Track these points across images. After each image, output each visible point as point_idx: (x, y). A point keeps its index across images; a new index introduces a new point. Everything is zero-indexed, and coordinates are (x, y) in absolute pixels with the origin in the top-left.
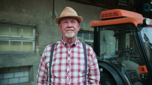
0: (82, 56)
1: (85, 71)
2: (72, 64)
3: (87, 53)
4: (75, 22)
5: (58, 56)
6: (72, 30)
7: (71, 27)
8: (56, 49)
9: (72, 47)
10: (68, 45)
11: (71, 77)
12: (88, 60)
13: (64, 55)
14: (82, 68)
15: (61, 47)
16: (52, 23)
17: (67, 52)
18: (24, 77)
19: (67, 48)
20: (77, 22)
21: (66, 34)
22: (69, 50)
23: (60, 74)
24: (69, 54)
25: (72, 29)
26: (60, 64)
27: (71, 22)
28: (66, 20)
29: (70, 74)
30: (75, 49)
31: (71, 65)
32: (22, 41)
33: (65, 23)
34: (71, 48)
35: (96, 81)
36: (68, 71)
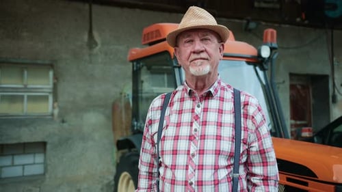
0: (228, 119)
1: (234, 155)
2: (203, 137)
3: (242, 111)
4: (209, 40)
5: (174, 119)
6: (204, 59)
7: (202, 51)
8: (172, 104)
9: (205, 99)
10: (197, 95)
11: (197, 167)
12: (243, 129)
13: (186, 117)
14: (227, 146)
15: (182, 100)
16: (87, 57)
17: (193, 111)
18: (34, 164)
19: (193, 100)
20: (215, 40)
21: (190, 67)
22: (199, 106)
23: (174, 160)
24: (197, 115)
25: (203, 55)
26: (176, 138)
27: (202, 40)
28: (189, 36)
29: (196, 160)
30: (213, 104)
31: (201, 139)
32: (26, 94)
33: (187, 44)
34: (203, 102)
35: (266, 179)
36: (191, 152)
